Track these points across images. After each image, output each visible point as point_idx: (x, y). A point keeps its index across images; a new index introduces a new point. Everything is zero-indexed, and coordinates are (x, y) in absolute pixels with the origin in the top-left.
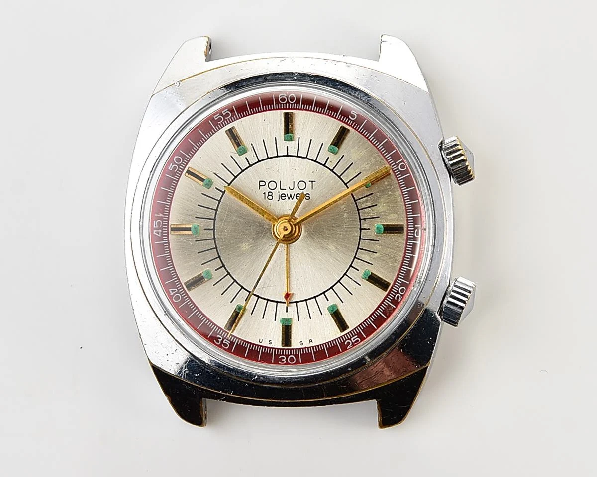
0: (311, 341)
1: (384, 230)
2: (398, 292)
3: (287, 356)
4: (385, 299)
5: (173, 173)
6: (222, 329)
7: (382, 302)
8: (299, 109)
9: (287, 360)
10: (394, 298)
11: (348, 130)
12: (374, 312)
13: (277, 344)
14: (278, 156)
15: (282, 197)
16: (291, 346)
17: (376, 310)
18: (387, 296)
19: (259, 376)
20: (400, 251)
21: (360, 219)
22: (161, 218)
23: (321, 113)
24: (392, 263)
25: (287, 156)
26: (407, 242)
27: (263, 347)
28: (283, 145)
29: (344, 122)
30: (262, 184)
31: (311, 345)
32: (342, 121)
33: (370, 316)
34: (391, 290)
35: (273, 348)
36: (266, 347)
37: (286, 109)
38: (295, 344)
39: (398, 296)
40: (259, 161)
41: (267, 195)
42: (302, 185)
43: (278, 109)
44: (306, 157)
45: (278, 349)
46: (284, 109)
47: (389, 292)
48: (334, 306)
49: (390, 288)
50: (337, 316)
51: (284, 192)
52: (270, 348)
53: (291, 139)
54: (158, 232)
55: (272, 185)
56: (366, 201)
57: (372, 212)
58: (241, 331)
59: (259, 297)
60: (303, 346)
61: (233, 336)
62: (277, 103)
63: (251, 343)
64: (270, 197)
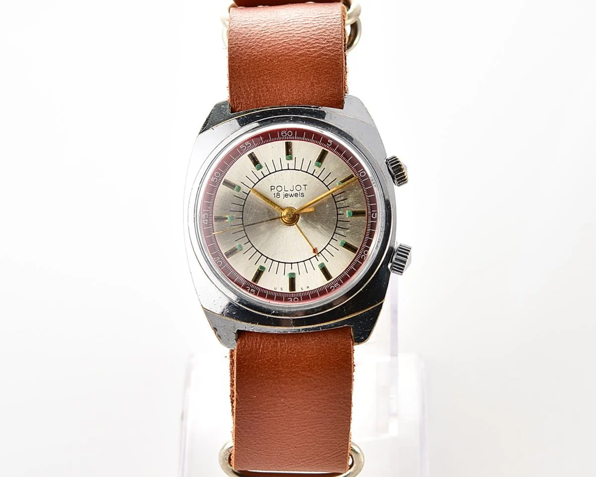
0: (308, 287)
1: (353, 214)
2: (363, 254)
3: (293, 298)
4: (355, 258)
5: (214, 183)
6: (250, 282)
7: (353, 261)
8: (294, 139)
9: (293, 300)
10: (360, 258)
11: (327, 152)
12: (348, 267)
13: (286, 290)
14: (282, 170)
15: (286, 195)
16: (295, 291)
17: (349, 266)
18: (356, 257)
19: (275, 311)
20: (364, 228)
21: (337, 208)
22: (208, 212)
23: (309, 141)
24: (359, 235)
25: (288, 169)
26: (368, 222)
27: (277, 292)
28: (285, 162)
29: (324, 147)
30: (273, 188)
31: (308, 290)
32: (323, 146)
33: (346, 270)
34: (358, 253)
35: (283, 293)
36: (279, 292)
37: (286, 140)
38: (298, 290)
39: (363, 257)
40: (270, 174)
41: (276, 195)
42: (298, 188)
43: (282, 140)
44: (301, 170)
45: (287, 293)
46: (285, 140)
47: (358, 254)
48: (323, 264)
49: (358, 251)
50: (324, 271)
51: (287, 192)
52: (282, 293)
53: (291, 159)
54: (206, 222)
55: (279, 189)
56: (340, 196)
57: (344, 203)
58: (262, 283)
59: (273, 260)
60: (303, 291)
61: (257, 286)
62: (280, 136)
63: (269, 290)
64: (278, 196)
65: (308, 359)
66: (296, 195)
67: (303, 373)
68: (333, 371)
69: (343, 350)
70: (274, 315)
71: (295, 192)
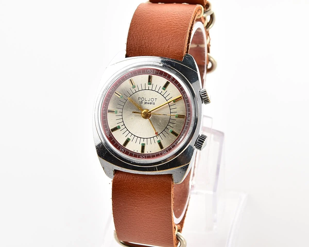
0: (151, 152)
1: (178, 116)
2: (181, 138)
3: (142, 156)
5: (111, 93)
6: (122, 146)
7: (176, 141)
8: (154, 74)
9: (142, 158)
11: (169, 83)
12: (173, 144)
13: (140, 152)
14: (145, 90)
15: (146, 103)
16: (144, 153)
18: (177, 139)
19: (133, 162)
20: (183, 124)
21: (171, 112)
22: (105, 107)
23: (161, 76)
24: (180, 127)
25: (149, 90)
26: (185, 121)
27: (134, 152)
28: (147, 86)
30: (139, 98)
31: (151, 153)
32: (167, 79)
33: (171, 145)
35: (138, 153)
36: (136, 153)
37: (150, 74)
40: (139, 91)
41: (141, 102)
42: (152, 100)
43: (147, 74)
44: (155, 91)
45: (140, 153)
47: (178, 137)
48: (160, 140)
50: (160, 144)
51: (146, 101)
53: (151, 84)
54: (104, 112)
55: (143, 99)
56: (173, 107)
57: (175, 110)
58: (128, 147)
59: (135, 136)
60: (148, 153)
61: (125, 148)
62: (147, 72)
63: (131, 151)
64: (142, 103)
65: (149, 188)
66: (151, 103)
67: (146, 195)
68: (161, 196)
69: (167, 186)
70: (132, 164)
71: (150, 101)
